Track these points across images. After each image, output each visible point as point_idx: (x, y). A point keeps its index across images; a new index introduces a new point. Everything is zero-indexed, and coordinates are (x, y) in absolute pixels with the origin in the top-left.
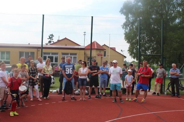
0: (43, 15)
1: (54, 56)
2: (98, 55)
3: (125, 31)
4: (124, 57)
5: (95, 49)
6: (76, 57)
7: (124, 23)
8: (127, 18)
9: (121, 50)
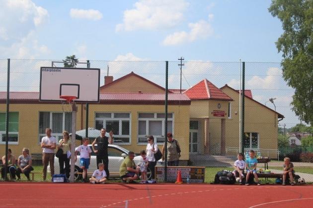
0: (167, 63)
1: (120, 120)
2: (215, 115)
3: (284, 56)
4: (277, 116)
5: (207, 99)
7: (279, 39)
8: (287, 25)
9: (271, 98)
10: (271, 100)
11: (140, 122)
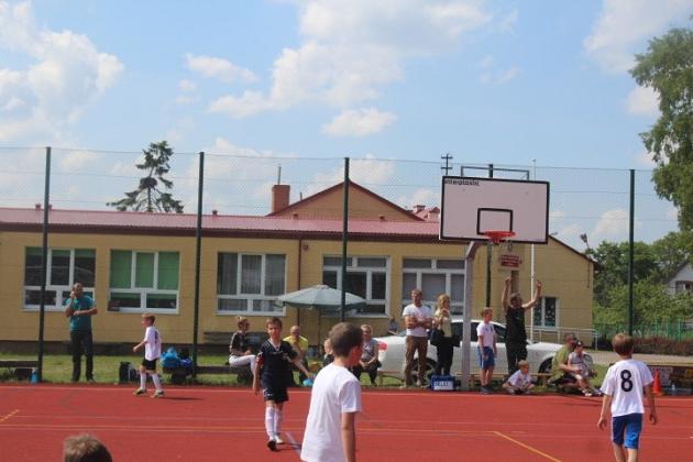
1: (369, 271)
4: (591, 266)
6: (462, 276)
9: (583, 233)
10: (584, 238)
11: (405, 275)
